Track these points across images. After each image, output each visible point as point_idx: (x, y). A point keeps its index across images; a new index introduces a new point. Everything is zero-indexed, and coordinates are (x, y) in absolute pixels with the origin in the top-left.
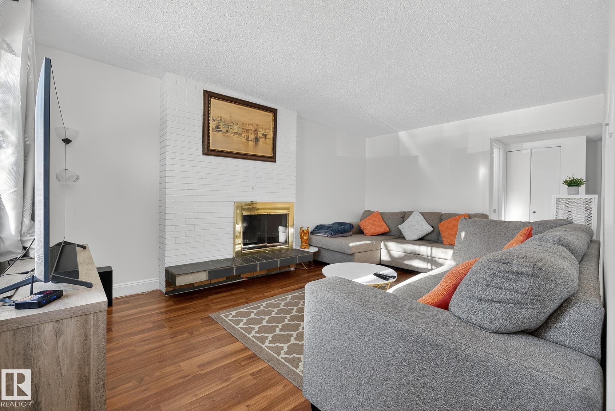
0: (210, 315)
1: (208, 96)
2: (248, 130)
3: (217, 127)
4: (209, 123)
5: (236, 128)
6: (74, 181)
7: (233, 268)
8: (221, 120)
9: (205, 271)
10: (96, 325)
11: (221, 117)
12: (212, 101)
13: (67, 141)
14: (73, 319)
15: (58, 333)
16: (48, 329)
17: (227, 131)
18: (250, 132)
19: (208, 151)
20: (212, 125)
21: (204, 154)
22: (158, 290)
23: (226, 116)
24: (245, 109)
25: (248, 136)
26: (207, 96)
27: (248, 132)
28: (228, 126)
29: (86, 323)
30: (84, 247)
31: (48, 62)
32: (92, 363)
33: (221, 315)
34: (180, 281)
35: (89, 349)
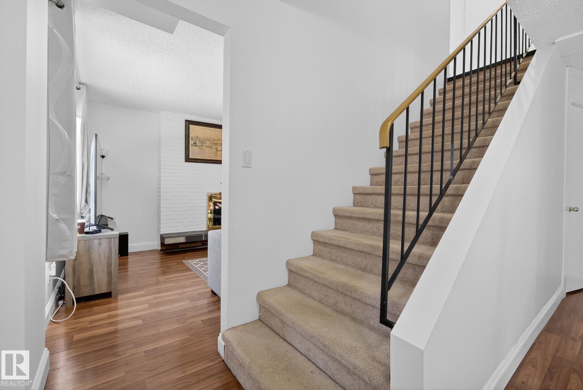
0: (183, 261)
1: (189, 123)
2: (217, 144)
3: (195, 143)
4: (189, 141)
5: (208, 143)
6: (107, 180)
7: (203, 235)
8: (197, 138)
9: (184, 236)
10: (114, 243)
11: (197, 137)
12: (191, 126)
13: (103, 157)
14: (105, 239)
15: (100, 244)
16: (96, 242)
17: (202, 145)
18: (218, 145)
19: (188, 159)
20: (191, 142)
21: (186, 161)
22: (157, 250)
23: (200, 135)
24: (215, 130)
25: (217, 148)
26: (187, 123)
27: (217, 146)
28: (202, 142)
29: (110, 242)
30: (112, 219)
31: (96, 135)
32: (113, 259)
33: (189, 261)
34: (168, 241)
35: (111, 253)
